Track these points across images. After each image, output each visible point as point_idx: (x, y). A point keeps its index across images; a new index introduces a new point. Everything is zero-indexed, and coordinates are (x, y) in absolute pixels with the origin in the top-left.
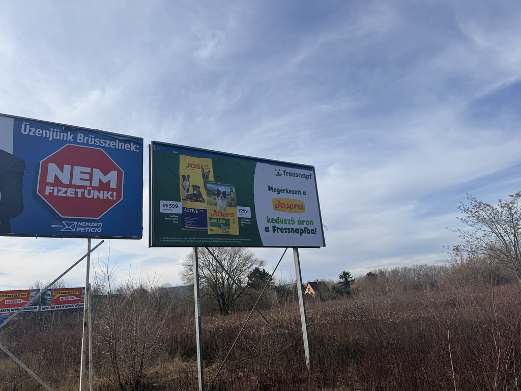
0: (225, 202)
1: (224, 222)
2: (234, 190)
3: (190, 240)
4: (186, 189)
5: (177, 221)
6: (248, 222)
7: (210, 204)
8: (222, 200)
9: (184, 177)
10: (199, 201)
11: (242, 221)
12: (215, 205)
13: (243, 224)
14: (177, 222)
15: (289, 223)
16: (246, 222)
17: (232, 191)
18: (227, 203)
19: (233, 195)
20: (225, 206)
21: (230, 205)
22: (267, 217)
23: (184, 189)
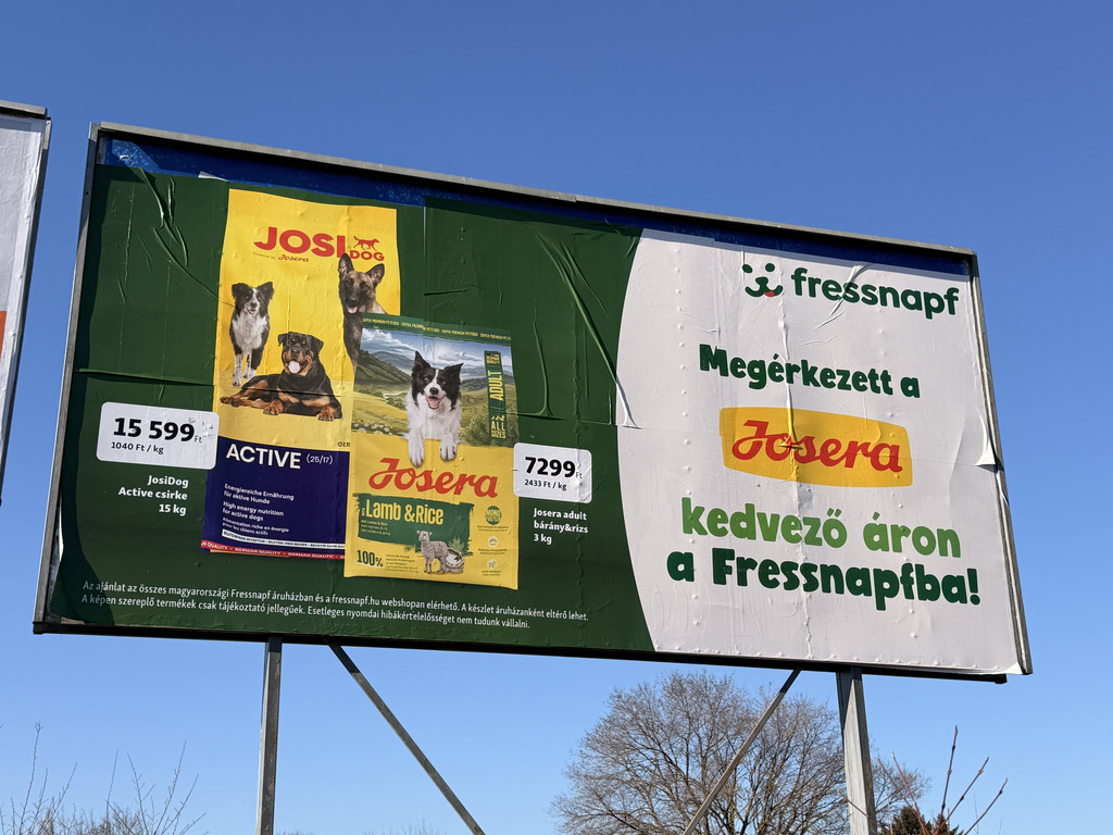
0: (453, 418)
1: (438, 517)
2: (507, 362)
3: (241, 601)
4: (247, 353)
5: (180, 503)
6: (572, 522)
7: (370, 429)
8: (439, 408)
9: (241, 292)
10: (311, 411)
11: (539, 519)
12: (398, 431)
13: (547, 533)
14: (183, 511)
15: (812, 540)
16: (562, 521)
17: (498, 367)
18: (464, 424)
19: (497, 388)
20: (448, 442)
21: (480, 437)
22: (686, 502)
23: (238, 351)
